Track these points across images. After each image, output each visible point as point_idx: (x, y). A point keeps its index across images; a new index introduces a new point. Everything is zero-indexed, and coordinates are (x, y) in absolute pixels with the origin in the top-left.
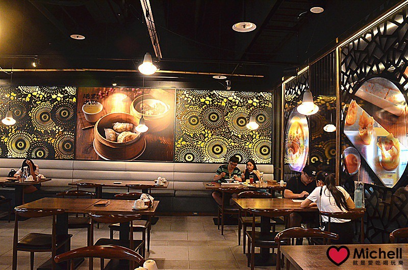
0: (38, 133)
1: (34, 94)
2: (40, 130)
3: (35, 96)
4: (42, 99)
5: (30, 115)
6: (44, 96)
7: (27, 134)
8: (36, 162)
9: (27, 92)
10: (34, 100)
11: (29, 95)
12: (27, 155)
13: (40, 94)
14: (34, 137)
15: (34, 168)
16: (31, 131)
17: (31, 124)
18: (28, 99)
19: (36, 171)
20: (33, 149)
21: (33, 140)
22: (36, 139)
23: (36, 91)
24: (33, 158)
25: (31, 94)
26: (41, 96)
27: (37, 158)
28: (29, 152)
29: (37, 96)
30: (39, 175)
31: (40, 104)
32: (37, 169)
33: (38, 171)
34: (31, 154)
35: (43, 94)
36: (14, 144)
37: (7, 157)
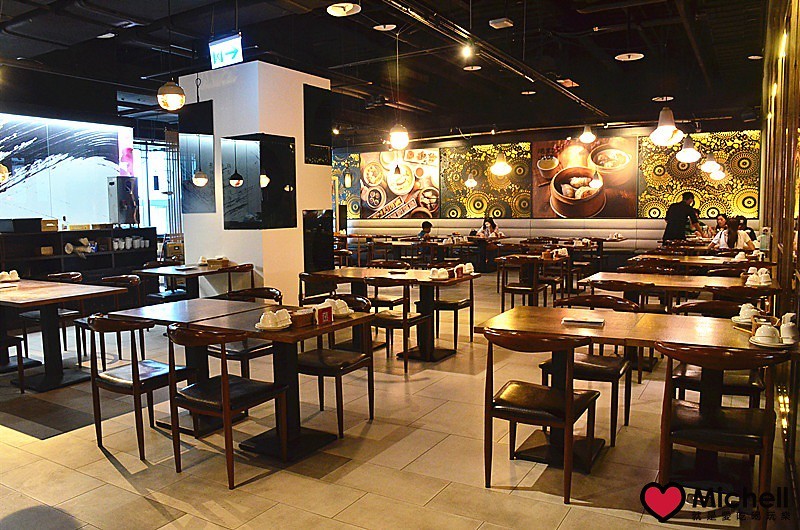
5: (486, 174)
7: (484, 194)
10: (488, 159)
11: (484, 154)
13: (494, 153)
14: (491, 197)
17: (487, 183)
18: (483, 158)
20: (490, 209)
21: (490, 199)
23: (492, 150)
25: (486, 152)
28: (487, 212)
36: (472, 205)
37: (466, 218)
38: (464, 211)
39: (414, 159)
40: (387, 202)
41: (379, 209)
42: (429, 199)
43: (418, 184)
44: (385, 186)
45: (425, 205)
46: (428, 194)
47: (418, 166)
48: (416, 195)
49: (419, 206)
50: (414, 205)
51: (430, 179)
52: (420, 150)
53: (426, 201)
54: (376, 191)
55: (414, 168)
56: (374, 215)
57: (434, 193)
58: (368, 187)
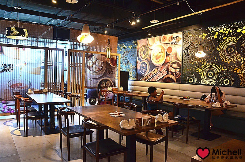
0: (225, 65)
1: (220, 31)
2: (226, 62)
3: (222, 33)
4: (228, 35)
5: (218, 50)
6: (229, 32)
7: (215, 66)
8: (223, 89)
9: (215, 31)
10: (220, 37)
11: (217, 33)
12: (215, 83)
13: (226, 31)
14: (221, 68)
15: (221, 94)
16: (219, 62)
17: (219, 57)
18: (216, 37)
19: (223, 97)
20: (220, 78)
21: (221, 70)
22: (223, 70)
23: (223, 29)
24: (221, 86)
25: (218, 31)
26: (227, 32)
27: (224, 86)
28: (217, 81)
29: (224, 33)
30: (226, 102)
31: (226, 39)
32: (223, 95)
33: (225, 97)
34: (219, 82)
35: (228, 30)
36: (205, 74)
37: (200, 84)
38: (199, 79)
39: (167, 42)
40: (150, 70)
41: (145, 75)
42: (175, 69)
43: (168, 58)
44: (149, 60)
45: (172, 73)
46: (175, 65)
47: (169, 46)
48: (167, 66)
49: (168, 74)
50: (165, 73)
51: (176, 54)
52: (170, 35)
53: (173, 70)
54: (144, 63)
55: (166, 47)
56: (143, 79)
57: (179, 65)
58: (141, 61)
